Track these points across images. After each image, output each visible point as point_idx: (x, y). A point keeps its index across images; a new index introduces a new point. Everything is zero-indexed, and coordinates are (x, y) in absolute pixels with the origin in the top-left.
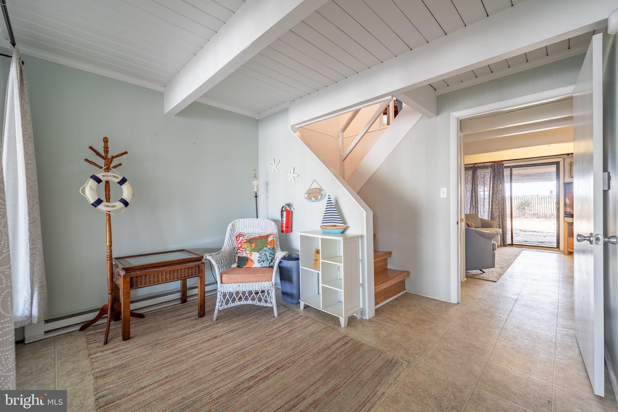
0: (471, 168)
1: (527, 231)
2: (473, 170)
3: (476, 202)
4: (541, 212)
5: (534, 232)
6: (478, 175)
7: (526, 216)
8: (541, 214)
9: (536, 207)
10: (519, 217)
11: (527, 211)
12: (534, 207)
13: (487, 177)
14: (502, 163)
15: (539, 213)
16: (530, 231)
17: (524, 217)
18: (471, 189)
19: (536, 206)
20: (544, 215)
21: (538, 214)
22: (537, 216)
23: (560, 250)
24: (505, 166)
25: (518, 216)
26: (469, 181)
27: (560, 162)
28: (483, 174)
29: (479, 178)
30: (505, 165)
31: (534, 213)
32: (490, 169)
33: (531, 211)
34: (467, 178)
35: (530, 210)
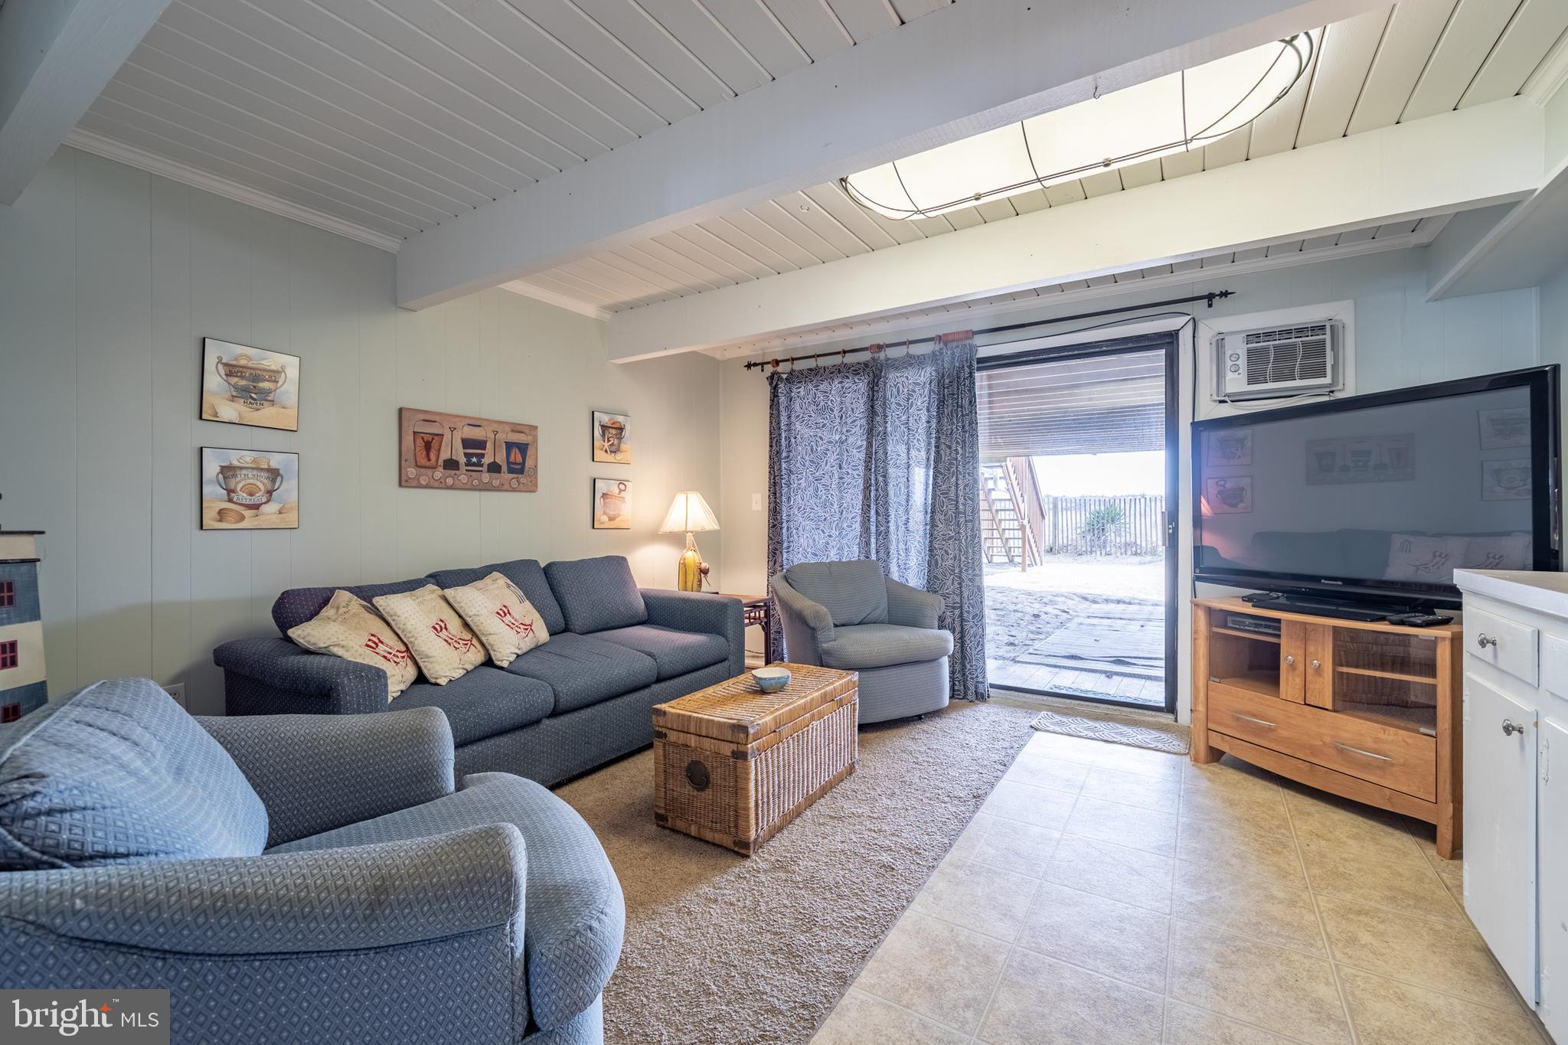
0: (866, 365)
1: (1100, 601)
2: (871, 374)
3: (881, 510)
4: (1143, 539)
5: (1118, 602)
6: (889, 394)
7: (1108, 549)
8: (1144, 544)
9: (1132, 525)
10: (1091, 552)
11: (1111, 536)
12: (1128, 526)
13: (919, 404)
14: (971, 342)
15: (1138, 542)
16: (1107, 601)
17: (1103, 552)
18: (862, 456)
19: (1132, 520)
20: (1149, 546)
21: (1135, 543)
22: (1134, 549)
23: (1176, 721)
24: (979, 355)
25: (1089, 549)
26: (858, 423)
27: (1181, 333)
28: (906, 390)
29: (893, 406)
30: (983, 353)
31: (1126, 543)
32: (929, 369)
33: (1120, 536)
34: (852, 409)
35: (1118, 533)
